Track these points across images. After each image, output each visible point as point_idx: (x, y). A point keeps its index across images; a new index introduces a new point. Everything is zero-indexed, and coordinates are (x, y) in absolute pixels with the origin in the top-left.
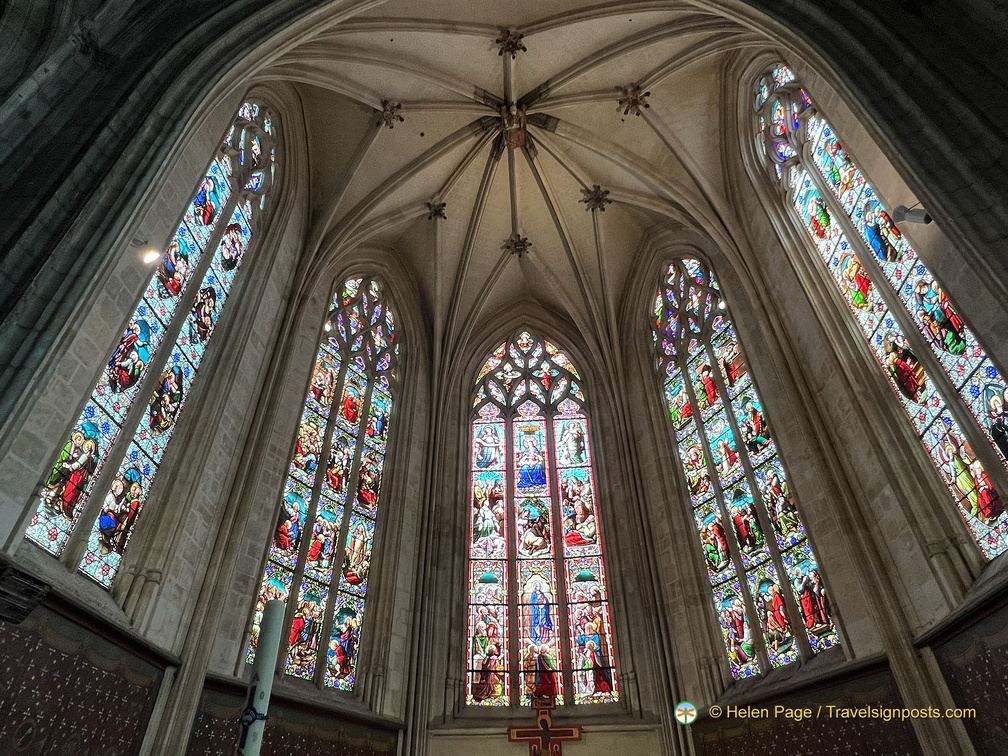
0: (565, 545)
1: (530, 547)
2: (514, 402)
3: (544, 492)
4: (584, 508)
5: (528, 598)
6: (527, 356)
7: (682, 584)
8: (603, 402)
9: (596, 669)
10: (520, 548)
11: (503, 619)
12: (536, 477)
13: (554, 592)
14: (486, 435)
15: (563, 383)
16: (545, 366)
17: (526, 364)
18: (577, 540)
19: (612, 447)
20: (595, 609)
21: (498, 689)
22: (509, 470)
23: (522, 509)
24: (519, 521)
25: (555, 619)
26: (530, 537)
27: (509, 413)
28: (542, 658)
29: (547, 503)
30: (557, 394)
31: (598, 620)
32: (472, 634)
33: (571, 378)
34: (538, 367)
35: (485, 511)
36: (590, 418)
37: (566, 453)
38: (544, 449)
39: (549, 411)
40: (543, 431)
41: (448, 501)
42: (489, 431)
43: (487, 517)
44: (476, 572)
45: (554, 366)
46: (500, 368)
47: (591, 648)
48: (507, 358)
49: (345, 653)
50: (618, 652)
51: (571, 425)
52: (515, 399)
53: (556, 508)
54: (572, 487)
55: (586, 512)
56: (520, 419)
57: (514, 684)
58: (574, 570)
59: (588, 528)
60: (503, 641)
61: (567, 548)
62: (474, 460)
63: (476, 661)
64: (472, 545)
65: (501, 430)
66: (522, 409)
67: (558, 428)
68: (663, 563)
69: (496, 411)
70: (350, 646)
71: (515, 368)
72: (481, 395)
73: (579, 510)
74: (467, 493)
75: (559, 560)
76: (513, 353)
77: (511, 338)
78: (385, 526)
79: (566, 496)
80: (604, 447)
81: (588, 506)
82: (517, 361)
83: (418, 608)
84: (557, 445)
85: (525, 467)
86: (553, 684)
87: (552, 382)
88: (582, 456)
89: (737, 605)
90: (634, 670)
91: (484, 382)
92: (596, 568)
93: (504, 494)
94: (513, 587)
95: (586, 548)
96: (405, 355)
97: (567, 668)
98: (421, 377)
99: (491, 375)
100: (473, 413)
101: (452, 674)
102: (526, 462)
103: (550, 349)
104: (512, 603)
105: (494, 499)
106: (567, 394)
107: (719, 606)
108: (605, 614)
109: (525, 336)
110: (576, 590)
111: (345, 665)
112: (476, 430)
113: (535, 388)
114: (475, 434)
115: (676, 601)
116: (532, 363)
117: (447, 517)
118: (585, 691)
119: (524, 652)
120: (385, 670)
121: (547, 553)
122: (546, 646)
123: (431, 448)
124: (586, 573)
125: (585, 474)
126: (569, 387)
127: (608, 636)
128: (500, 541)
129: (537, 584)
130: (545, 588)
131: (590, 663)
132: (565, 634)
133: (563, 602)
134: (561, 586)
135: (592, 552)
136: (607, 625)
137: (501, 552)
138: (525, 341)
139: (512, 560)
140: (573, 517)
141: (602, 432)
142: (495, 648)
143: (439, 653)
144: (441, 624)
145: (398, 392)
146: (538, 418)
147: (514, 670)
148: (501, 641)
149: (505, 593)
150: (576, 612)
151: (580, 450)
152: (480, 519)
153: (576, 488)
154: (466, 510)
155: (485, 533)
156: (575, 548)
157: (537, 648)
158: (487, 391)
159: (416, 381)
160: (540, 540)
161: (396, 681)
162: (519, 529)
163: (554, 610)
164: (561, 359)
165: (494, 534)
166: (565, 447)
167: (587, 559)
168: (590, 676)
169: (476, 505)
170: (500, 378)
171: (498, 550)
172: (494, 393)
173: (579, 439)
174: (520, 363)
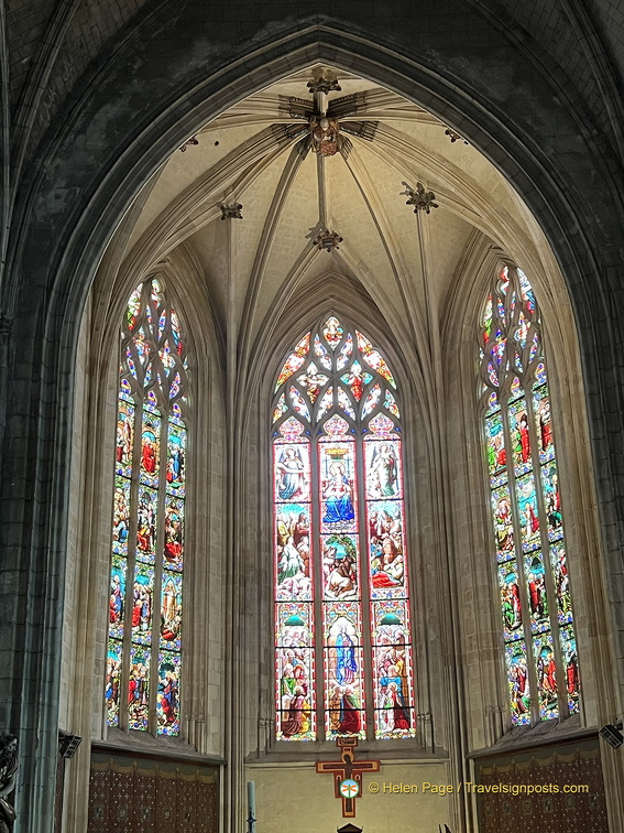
0: (372, 587)
1: (334, 588)
2: (319, 417)
3: (352, 527)
4: (393, 547)
5: (333, 640)
6: (334, 354)
7: (479, 638)
8: (419, 423)
9: (396, 707)
10: (326, 590)
11: (309, 661)
12: (344, 511)
13: (359, 634)
14: (289, 458)
15: (376, 392)
16: (356, 368)
17: (334, 365)
18: (384, 582)
19: (425, 481)
20: (399, 653)
21: (306, 726)
22: (315, 502)
23: (328, 547)
24: (326, 561)
25: (359, 660)
26: (336, 578)
27: (314, 431)
28: (346, 697)
29: (355, 540)
30: (368, 407)
31: (401, 663)
32: (280, 676)
33: (385, 385)
34: (347, 370)
35: (289, 549)
36: (403, 440)
37: (376, 482)
38: (353, 477)
39: (359, 430)
40: (352, 455)
41: (251, 545)
42: (292, 453)
43: (292, 556)
44: (282, 614)
45: (366, 368)
46: (302, 370)
47: (393, 689)
48: (311, 356)
49: (169, 704)
50: (417, 695)
51: (383, 449)
52: (321, 413)
53: (364, 546)
54: (381, 522)
55: (395, 553)
56: (327, 439)
57: (321, 721)
58: (379, 613)
59: (396, 570)
60: (309, 682)
61: (373, 590)
62: (277, 490)
63: (285, 701)
64: (278, 587)
65: (305, 452)
66: (329, 425)
67: (369, 449)
68: (464, 615)
69: (300, 428)
70: (173, 698)
71: (321, 370)
72: (282, 408)
73: (388, 550)
74: (270, 529)
75: (366, 602)
76: (319, 349)
77: (315, 327)
78: (190, 576)
79: (374, 533)
80: (417, 481)
81: (397, 545)
82: (323, 360)
83: (229, 657)
84: (367, 473)
85: (332, 499)
86: (357, 720)
87: (363, 391)
88: (394, 486)
89: (522, 662)
90: (430, 713)
91: (285, 389)
92: (401, 612)
93: (309, 529)
94: (318, 629)
95: (393, 590)
96: (195, 369)
97: (370, 707)
98: (215, 397)
99: (292, 381)
100: (273, 431)
101: (263, 716)
102: (332, 495)
103: (363, 343)
104: (318, 645)
105: (298, 537)
106: (380, 408)
107: (509, 661)
108: (408, 657)
109: (333, 325)
110: (381, 633)
111: (169, 713)
112: (279, 451)
113: (343, 399)
114: (277, 457)
115: (471, 651)
116: (341, 365)
117: (251, 561)
118: (385, 727)
119: (329, 693)
120: (205, 718)
121: (353, 595)
122: (350, 687)
123: (231, 484)
124: (393, 616)
125: (394, 508)
126: (382, 398)
127: (409, 679)
128: (306, 582)
129: (342, 628)
130: (351, 631)
131: (391, 703)
132: (369, 676)
133: (368, 645)
134: (367, 630)
135: (399, 595)
136: (409, 668)
137: (306, 594)
138: (333, 332)
139: (317, 602)
140: (381, 557)
141: (416, 461)
142: (302, 690)
143: (251, 695)
144: (251, 669)
145: (193, 420)
146: (346, 438)
147: (320, 709)
148: (307, 682)
149: (311, 635)
150: (380, 655)
151: (391, 479)
152: (284, 558)
153: (386, 524)
154: (270, 549)
155: (291, 573)
156: (382, 590)
157: (342, 689)
158: (288, 402)
159: (210, 404)
160: (347, 581)
161: (215, 725)
162: (326, 569)
163: (358, 652)
164: (374, 359)
165: (300, 575)
166: (376, 476)
167: (393, 602)
168: (391, 714)
169: (280, 543)
170: (303, 384)
171: (305, 591)
172: (296, 403)
173: (391, 466)
174: (327, 365)
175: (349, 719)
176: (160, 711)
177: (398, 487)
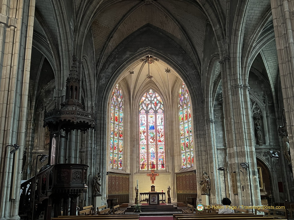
0: (158, 142)
1: (151, 142)
2: (148, 110)
4: (162, 135)
6: (151, 97)
7: (177, 152)
8: (167, 112)
9: (162, 164)
14: (142, 117)
15: (159, 105)
16: (155, 100)
17: (151, 99)
18: (160, 141)
19: (168, 123)
21: (145, 167)
22: (147, 126)
24: (149, 137)
26: (151, 140)
27: (147, 112)
29: (155, 133)
30: (157, 107)
31: (163, 156)
32: (141, 158)
33: (161, 103)
34: (154, 100)
35: (142, 135)
36: (164, 114)
37: (159, 122)
39: (156, 112)
40: (154, 117)
41: (135, 135)
42: (143, 116)
43: (143, 136)
44: (141, 147)
45: (157, 100)
46: (145, 100)
47: (161, 161)
48: (147, 97)
49: (121, 164)
50: (166, 162)
51: (160, 116)
54: (160, 130)
55: (162, 136)
56: (150, 114)
57: (148, 167)
58: (159, 147)
59: (162, 139)
61: (158, 143)
62: (140, 124)
63: (141, 163)
64: (140, 142)
66: (150, 111)
68: (174, 148)
69: (144, 112)
70: (121, 163)
71: (149, 100)
72: (141, 108)
73: (161, 135)
74: (139, 131)
75: (157, 145)
77: (148, 91)
78: (124, 141)
79: (158, 132)
81: (163, 134)
82: (149, 98)
83: (131, 155)
85: (150, 125)
86: (155, 166)
88: (162, 123)
89: (184, 157)
90: (168, 165)
91: (142, 104)
92: (163, 147)
93: (146, 131)
94: (148, 150)
95: (162, 143)
96: (124, 101)
97: (157, 164)
98: (128, 106)
99: (143, 102)
100: (139, 112)
101: (137, 166)
102: (151, 125)
103: (157, 95)
104: (148, 153)
105: (144, 132)
106: (160, 108)
107: (182, 156)
109: (151, 91)
110: (159, 150)
111: (121, 165)
113: (153, 106)
115: (176, 154)
117: (135, 137)
118: (160, 168)
119: (150, 161)
120: (127, 166)
121: (154, 143)
122: (153, 160)
123: (131, 122)
124: (161, 148)
125: (162, 127)
128: (145, 141)
131: (161, 163)
132: (157, 158)
133: (157, 153)
134: (157, 150)
139: (147, 145)
140: (160, 136)
141: (166, 119)
143: (135, 162)
144: (135, 157)
145: (124, 111)
146: (153, 114)
147: (148, 164)
148: (146, 159)
149: (146, 151)
150: (159, 154)
151: (162, 122)
154: (139, 135)
158: (142, 106)
160: (153, 141)
161: (129, 168)
162: (149, 139)
164: (159, 98)
165: (144, 140)
166: (159, 121)
169: (141, 134)
172: (144, 107)
173: (162, 119)
175: (153, 166)
176: (119, 165)
177: (163, 123)
